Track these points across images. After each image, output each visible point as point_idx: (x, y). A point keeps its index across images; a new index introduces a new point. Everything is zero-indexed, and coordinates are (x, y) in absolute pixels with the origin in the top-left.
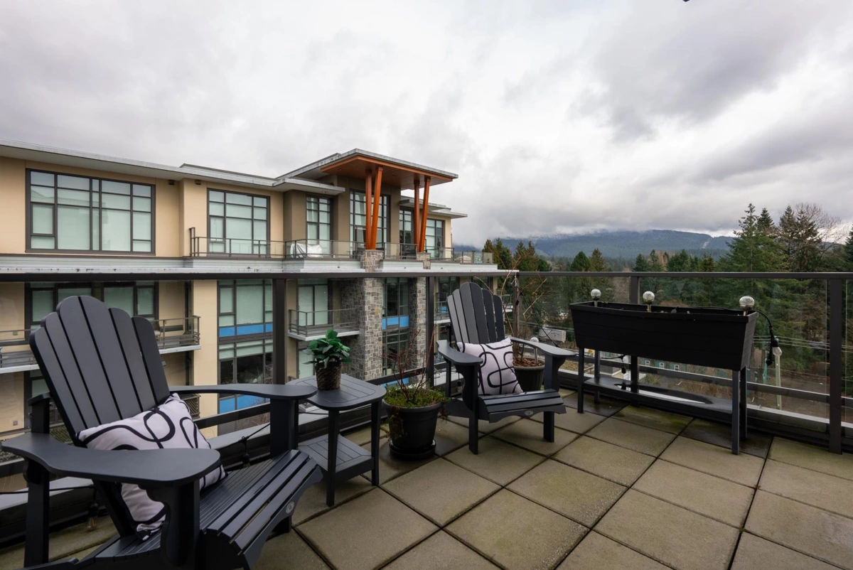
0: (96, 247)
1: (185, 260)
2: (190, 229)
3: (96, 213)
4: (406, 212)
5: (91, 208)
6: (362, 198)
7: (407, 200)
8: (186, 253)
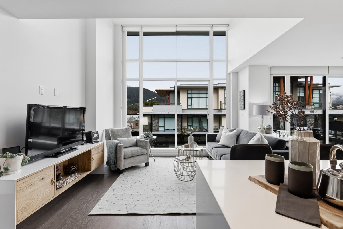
0: (199, 108)
1: (220, 110)
2: (220, 101)
3: (199, 99)
4: (301, 88)
5: (198, 97)
6: (279, 85)
7: (301, 83)
8: (219, 108)
